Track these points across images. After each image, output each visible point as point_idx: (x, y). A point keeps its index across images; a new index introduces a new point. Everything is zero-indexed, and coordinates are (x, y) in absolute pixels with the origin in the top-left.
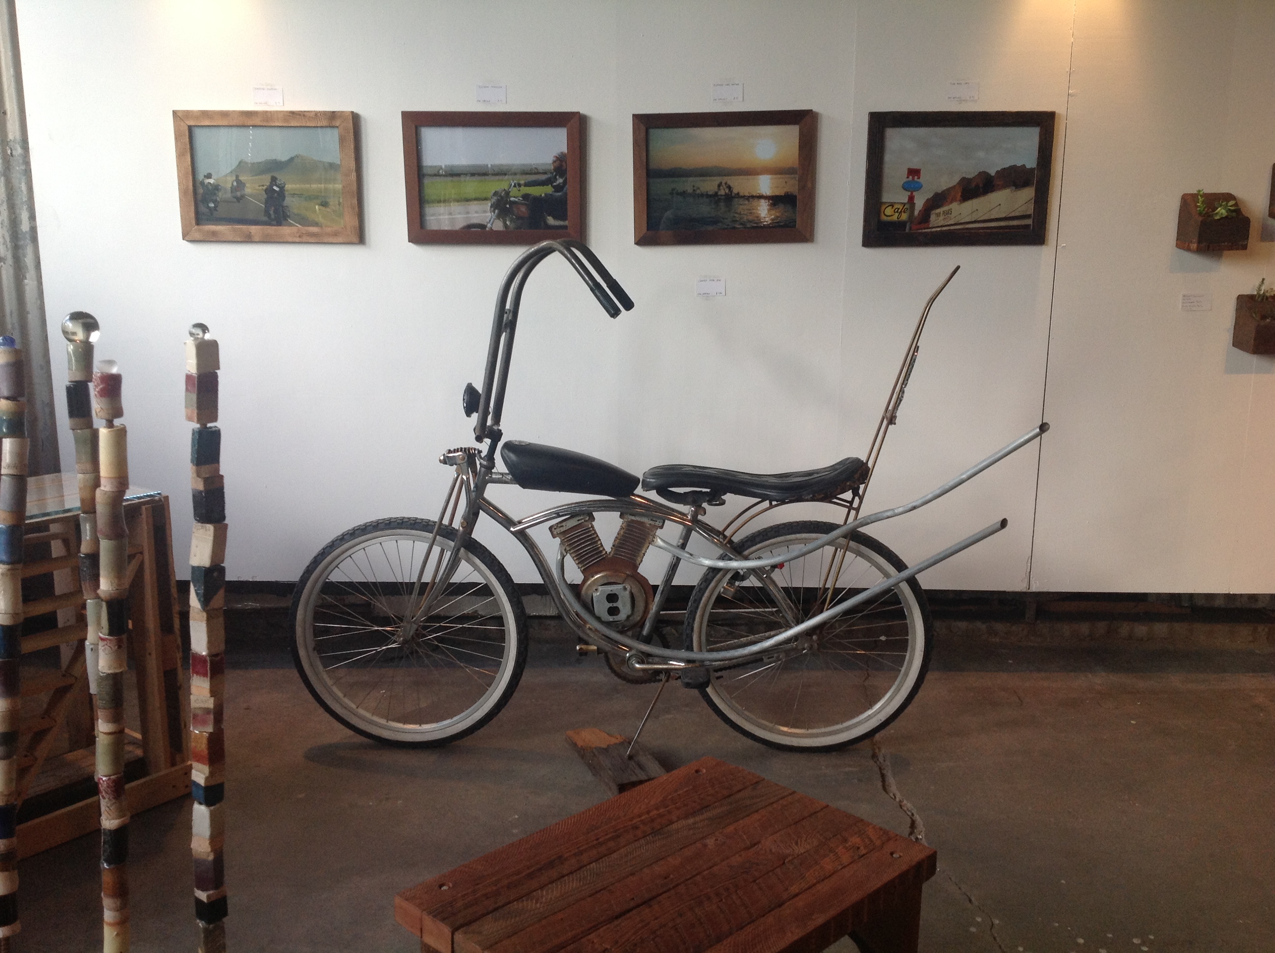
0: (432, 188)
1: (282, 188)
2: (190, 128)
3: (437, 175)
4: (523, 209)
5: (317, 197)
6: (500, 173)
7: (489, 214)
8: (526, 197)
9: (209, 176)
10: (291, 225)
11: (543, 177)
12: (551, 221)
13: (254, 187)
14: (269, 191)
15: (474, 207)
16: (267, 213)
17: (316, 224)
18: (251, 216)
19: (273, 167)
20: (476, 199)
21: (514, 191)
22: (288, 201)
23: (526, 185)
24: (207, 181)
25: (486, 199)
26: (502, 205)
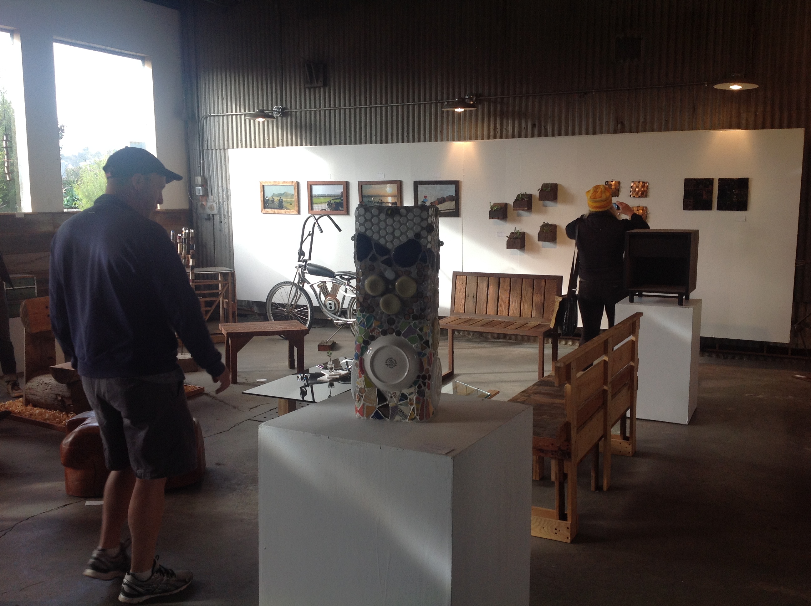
0: (315, 200)
1: (282, 200)
2: (263, 186)
3: (315, 197)
4: (334, 205)
5: (289, 202)
6: (329, 196)
7: (327, 207)
8: (335, 202)
9: (267, 197)
10: (284, 209)
11: (339, 197)
12: (340, 208)
13: (277, 199)
14: (279, 201)
15: (323, 205)
16: (279, 206)
17: (289, 209)
18: (275, 207)
19: (280, 195)
20: (324, 203)
21: (332, 201)
22: (283, 203)
23: (335, 199)
24: (267, 198)
25: (326, 203)
26: (329, 204)
